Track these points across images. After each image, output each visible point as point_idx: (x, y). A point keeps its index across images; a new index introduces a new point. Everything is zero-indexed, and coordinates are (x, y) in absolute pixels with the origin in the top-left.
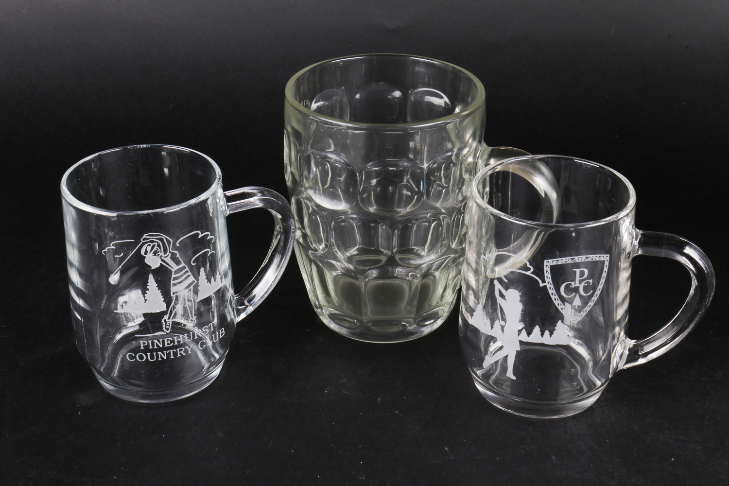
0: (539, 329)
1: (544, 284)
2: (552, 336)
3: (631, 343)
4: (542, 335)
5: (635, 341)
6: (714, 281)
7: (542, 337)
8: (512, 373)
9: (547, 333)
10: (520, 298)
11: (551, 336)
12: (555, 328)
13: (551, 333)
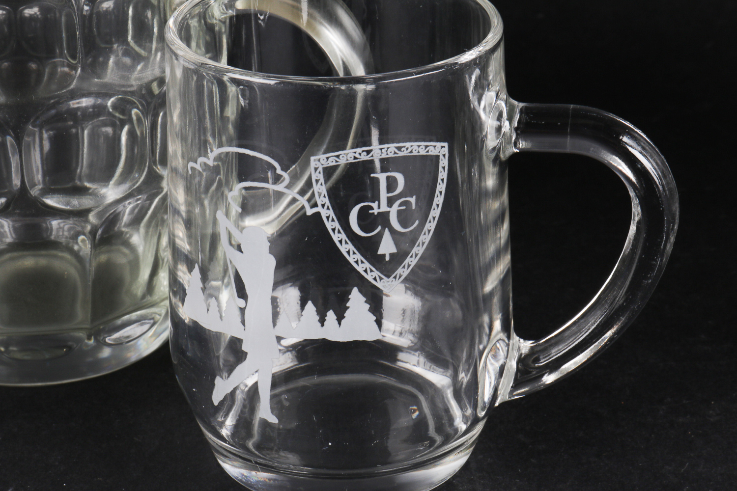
0: (315, 309)
1: (315, 210)
2: (343, 321)
3: (526, 346)
4: (322, 321)
5: (531, 342)
6: (676, 207)
7: (323, 325)
8: (269, 410)
9: (331, 315)
10: (269, 244)
11: (340, 324)
12: (348, 305)
13: (340, 318)
